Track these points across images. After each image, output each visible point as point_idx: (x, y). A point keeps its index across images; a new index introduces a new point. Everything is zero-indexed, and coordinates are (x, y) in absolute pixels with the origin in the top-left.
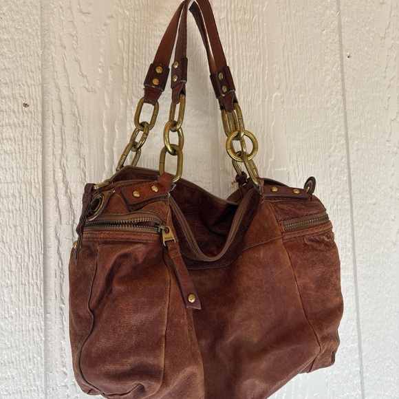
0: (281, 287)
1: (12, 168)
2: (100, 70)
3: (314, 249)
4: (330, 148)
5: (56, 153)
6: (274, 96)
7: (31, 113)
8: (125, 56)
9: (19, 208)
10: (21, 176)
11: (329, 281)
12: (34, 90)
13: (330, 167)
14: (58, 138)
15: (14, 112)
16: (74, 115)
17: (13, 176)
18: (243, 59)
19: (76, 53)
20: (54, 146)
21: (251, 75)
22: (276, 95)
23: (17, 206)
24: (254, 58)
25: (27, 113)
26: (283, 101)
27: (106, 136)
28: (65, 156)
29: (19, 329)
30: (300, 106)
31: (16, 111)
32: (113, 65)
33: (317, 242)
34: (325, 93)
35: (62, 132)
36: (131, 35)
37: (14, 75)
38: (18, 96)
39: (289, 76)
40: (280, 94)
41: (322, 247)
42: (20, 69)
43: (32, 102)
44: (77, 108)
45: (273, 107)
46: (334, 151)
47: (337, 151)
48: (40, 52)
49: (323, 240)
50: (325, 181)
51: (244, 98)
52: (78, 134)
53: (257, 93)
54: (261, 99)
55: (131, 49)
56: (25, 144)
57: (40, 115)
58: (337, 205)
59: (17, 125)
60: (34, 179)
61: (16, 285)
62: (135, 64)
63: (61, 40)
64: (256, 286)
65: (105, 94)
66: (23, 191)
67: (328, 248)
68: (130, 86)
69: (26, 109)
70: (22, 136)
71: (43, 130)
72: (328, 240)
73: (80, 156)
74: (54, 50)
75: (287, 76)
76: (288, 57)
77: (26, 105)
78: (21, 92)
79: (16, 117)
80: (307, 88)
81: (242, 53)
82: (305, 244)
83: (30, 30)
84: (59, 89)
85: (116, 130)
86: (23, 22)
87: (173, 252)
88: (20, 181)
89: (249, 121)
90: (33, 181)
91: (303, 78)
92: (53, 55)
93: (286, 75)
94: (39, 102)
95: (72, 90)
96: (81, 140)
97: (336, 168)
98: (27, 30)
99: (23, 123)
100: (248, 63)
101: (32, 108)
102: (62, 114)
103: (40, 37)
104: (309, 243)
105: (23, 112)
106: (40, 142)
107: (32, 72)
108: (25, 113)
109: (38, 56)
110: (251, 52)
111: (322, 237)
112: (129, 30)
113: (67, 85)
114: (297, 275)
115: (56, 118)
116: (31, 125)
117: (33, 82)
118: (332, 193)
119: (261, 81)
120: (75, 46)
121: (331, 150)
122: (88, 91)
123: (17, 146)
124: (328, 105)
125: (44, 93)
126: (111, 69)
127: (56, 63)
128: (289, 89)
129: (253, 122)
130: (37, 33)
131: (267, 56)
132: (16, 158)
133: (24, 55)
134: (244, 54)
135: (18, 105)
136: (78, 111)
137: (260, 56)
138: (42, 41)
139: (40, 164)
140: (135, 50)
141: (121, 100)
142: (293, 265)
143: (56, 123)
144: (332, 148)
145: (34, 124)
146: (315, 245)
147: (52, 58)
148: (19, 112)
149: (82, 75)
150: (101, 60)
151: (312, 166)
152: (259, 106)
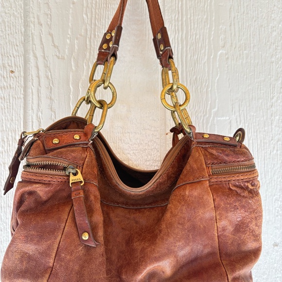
0: (202, 226)
1: (3, 120)
2: (68, 41)
3: (238, 195)
4: (273, 98)
5: (34, 108)
6: (219, 53)
7: (16, 78)
8: (88, 27)
9: (7, 150)
10: (9, 126)
11: (247, 226)
12: (18, 59)
13: (271, 116)
14: (35, 97)
15: (4, 77)
16: (48, 77)
17: (3, 126)
18: (191, 23)
19: (50, 28)
20: (32, 102)
21: (198, 37)
22: (221, 53)
23: (6, 148)
24: (202, 21)
25: (13, 78)
26: (228, 58)
27: (71, 93)
28: (41, 110)
29: (6, 239)
30: (244, 62)
31: (5, 76)
32: (79, 36)
33: (242, 188)
34: (269, 48)
35: (38, 91)
36: (93, 10)
37: (4, 49)
38: (7, 65)
39: (235, 34)
40: (224, 52)
41: (246, 194)
42: (8, 44)
43: (16, 69)
44: (51, 72)
45: (218, 63)
46: (277, 101)
47: (279, 101)
48: (23, 30)
49: (247, 187)
50: (266, 128)
51: (191, 57)
52: (51, 93)
53: (203, 51)
54: (206, 57)
55: (93, 21)
56: (11, 102)
57: (22, 79)
58: (277, 150)
59: (6, 87)
60: (18, 128)
61: (4, 207)
62: (96, 33)
63: (38, 19)
64: (179, 223)
65: (72, 60)
66: (10, 138)
67: (251, 195)
68: (92, 52)
69: (13, 75)
70: (9, 95)
71: (25, 91)
72: (252, 188)
73: (52, 110)
74: (33, 28)
75: (233, 35)
76: (234, 18)
77: (12, 72)
78: (9, 62)
79: (5, 81)
80: (252, 45)
81: (190, 18)
82: (230, 189)
83: (16, 13)
84: (37, 58)
85: (80, 89)
86: (11, 8)
87: (75, 192)
88: (7, 130)
89: (194, 77)
90: (17, 130)
91: (249, 35)
92: (33, 32)
93: (231, 35)
94: (22, 69)
95: (47, 58)
96: (53, 97)
97: (278, 117)
98: (14, 13)
99: (10, 85)
100: (196, 26)
101: (16, 74)
102: (39, 77)
103: (23, 18)
104: (233, 188)
105: (10, 77)
106: (23, 100)
107: (17, 46)
108: (12, 78)
109: (22, 33)
110: (198, 16)
111: (246, 184)
112: (92, 6)
113: (42, 54)
114: (218, 217)
115: (34, 81)
116: (16, 87)
117: (17, 54)
118: (272, 140)
119: (207, 41)
120: (49, 23)
121: (274, 100)
122: (58, 58)
123: (6, 103)
124: (273, 59)
125: (26, 61)
126: (77, 39)
127: (35, 37)
128: (234, 46)
129: (198, 77)
130: (21, 14)
131: (213, 18)
132: (5, 113)
133: (11, 33)
134: (192, 18)
135: (7, 72)
136: (51, 75)
137: (207, 19)
138: (24, 21)
139: (22, 116)
140: (97, 23)
141: (84, 64)
142: (216, 208)
143: (34, 85)
144: (275, 98)
145: (18, 86)
146: (239, 191)
147: (32, 34)
148: (7, 77)
149: (55, 46)
150: (70, 33)
151: (253, 116)
152: (205, 63)
